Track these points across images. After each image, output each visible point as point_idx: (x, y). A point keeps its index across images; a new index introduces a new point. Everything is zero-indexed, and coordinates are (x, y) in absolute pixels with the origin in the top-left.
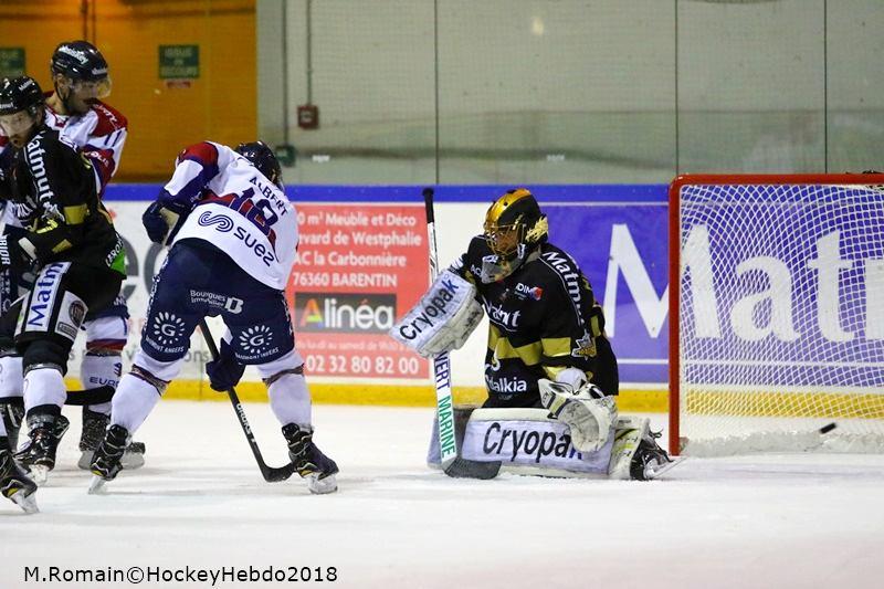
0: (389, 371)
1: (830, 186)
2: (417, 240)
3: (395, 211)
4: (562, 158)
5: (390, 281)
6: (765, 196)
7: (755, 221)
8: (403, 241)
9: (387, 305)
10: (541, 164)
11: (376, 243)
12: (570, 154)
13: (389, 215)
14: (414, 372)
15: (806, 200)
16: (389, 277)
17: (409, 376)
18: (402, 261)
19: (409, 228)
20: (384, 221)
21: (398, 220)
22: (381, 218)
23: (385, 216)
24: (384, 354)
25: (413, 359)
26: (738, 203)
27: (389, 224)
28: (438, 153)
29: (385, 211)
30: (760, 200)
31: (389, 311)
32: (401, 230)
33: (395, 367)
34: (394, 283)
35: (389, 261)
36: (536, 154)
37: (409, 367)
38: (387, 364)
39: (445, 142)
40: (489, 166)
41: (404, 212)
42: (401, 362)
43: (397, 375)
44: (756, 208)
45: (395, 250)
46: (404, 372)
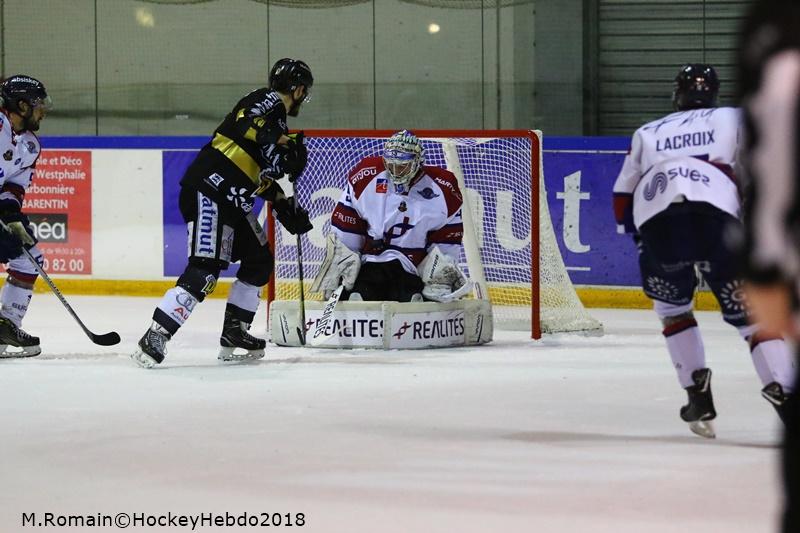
0: (63, 269)
1: (377, 139)
2: (82, 176)
3: (66, 154)
4: (187, 117)
5: (63, 204)
6: (336, 145)
7: (329, 163)
8: (73, 176)
9: (61, 222)
10: (170, 122)
11: (53, 177)
12: (193, 115)
13: (62, 158)
14: (81, 270)
15: (365, 148)
16: (62, 202)
17: (77, 272)
18: (72, 190)
19: (77, 167)
20: (59, 162)
21: (68, 161)
22: (56, 159)
23: (59, 158)
24: (59, 257)
25: (80, 261)
26: (317, 150)
27: (62, 163)
28: (98, 114)
29: (59, 155)
30: (333, 148)
31: (63, 226)
32: (71, 169)
33: (67, 266)
34: (66, 206)
35: (62, 190)
36: (168, 115)
37: (76, 265)
38: (61, 264)
39: (102, 105)
40: (133, 123)
41: (73, 155)
42: (71, 264)
43: (68, 272)
44: (330, 153)
45: (67, 183)
46: (73, 270)
